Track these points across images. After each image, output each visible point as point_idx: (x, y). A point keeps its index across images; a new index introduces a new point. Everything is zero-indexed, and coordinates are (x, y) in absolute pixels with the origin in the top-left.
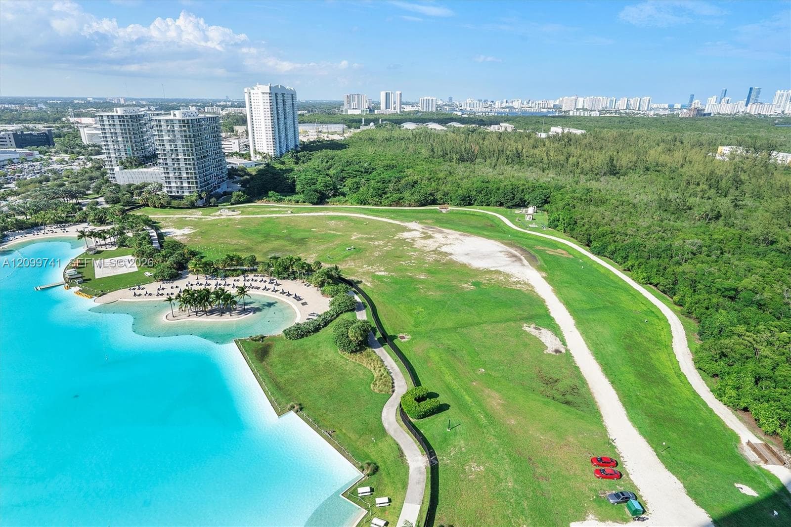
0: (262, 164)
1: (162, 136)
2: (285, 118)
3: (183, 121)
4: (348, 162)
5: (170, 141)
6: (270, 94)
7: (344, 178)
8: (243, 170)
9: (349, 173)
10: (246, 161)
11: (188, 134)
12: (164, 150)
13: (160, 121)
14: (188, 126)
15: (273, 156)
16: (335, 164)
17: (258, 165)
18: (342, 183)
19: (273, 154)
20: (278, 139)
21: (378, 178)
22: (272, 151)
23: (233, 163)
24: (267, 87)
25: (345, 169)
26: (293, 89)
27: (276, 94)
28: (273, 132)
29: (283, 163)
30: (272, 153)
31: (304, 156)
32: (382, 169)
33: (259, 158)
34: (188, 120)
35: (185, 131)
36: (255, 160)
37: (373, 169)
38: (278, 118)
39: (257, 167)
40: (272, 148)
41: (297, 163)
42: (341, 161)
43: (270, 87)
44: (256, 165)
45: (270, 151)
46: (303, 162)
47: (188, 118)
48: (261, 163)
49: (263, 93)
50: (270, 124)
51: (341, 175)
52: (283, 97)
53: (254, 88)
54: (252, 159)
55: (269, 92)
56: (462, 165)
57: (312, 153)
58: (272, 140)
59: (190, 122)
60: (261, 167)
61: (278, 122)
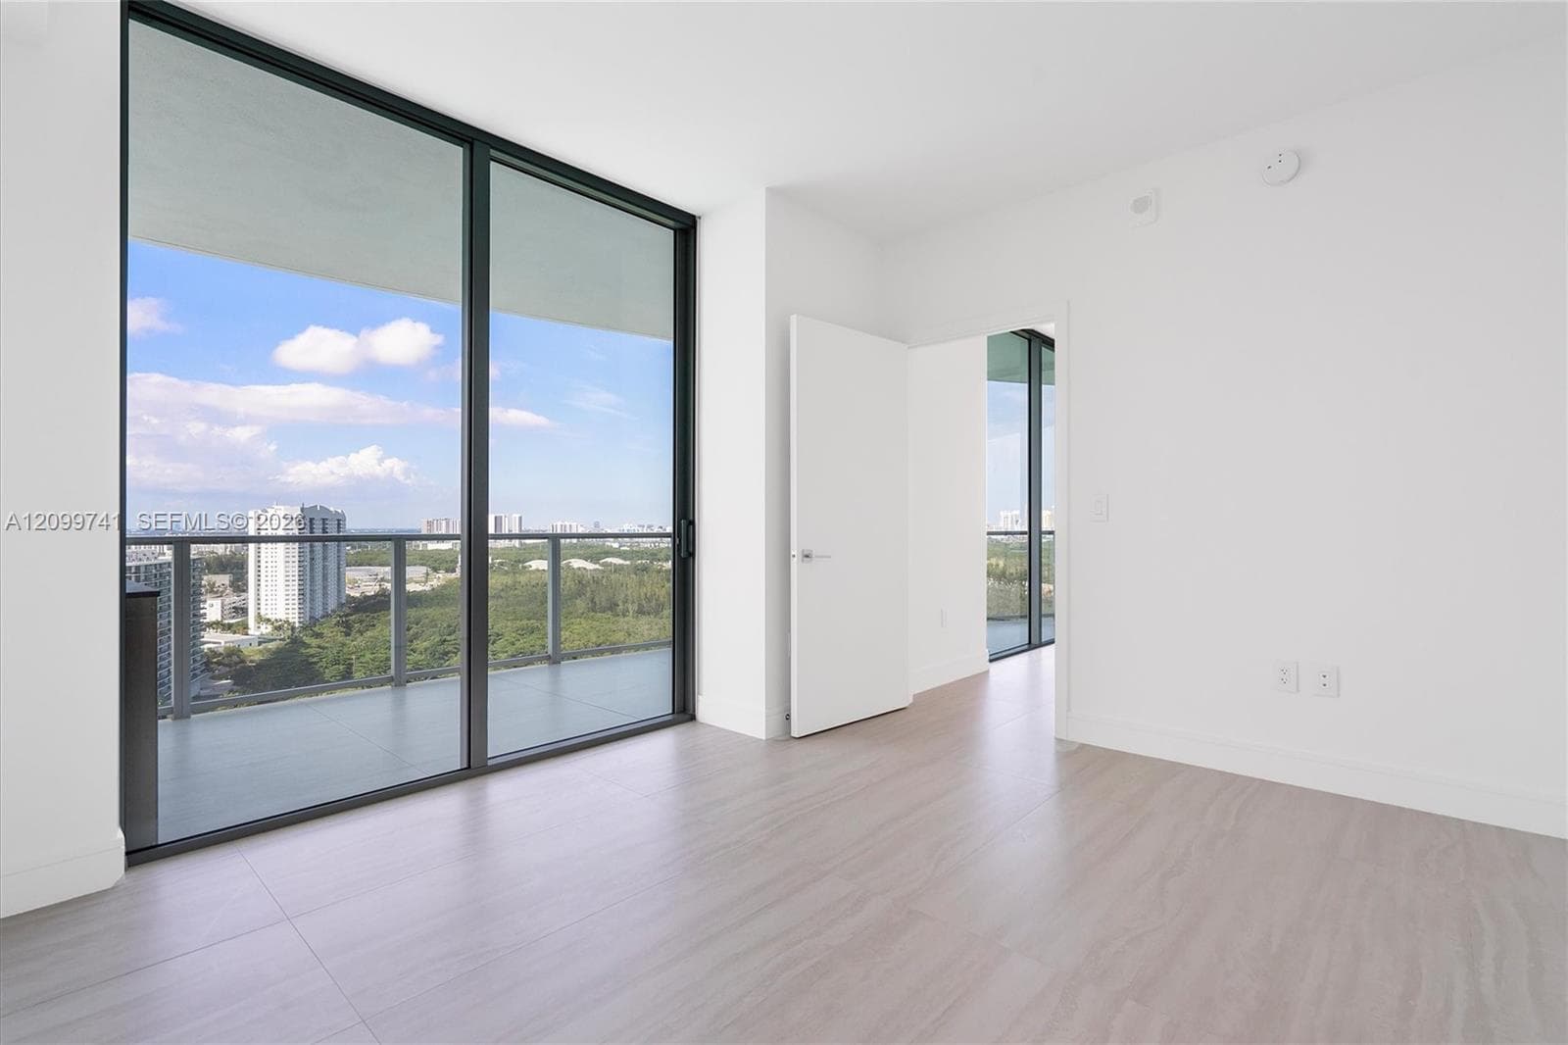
0: (275, 640)
2: (325, 558)
4: (449, 626)
7: (448, 652)
8: (233, 652)
9: (456, 644)
10: (238, 637)
15: (297, 625)
16: (423, 631)
17: (265, 642)
18: (442, 661)
19: (297, 620)
20: (308, 596)
21: (511, 650)
22: (297, 615)
23: (209, 642)
24: (295, 508)
25: (448, 638)
26: (340, 511)
27: (311, 520)
28: (301, 583)
29: (318, 635)
30: (294, 618)
31: (361, 622)
32: (514, 635)
33: (266, 629)
36: (258, 633)
37: (498, 635)
38: (312, 559)
39: (264, 645)
40: (297, 611)
41: (347, 634)
42: (436, 625)
43: (303, 508)
44: (260, 644)
45: (290, 616)
46: (361, 633)
47: (139, 563)
48: (272, 637)
50: (297, 569)
51: (441, 649)
52: (324, 523)
53: (270, 509)
54: (250, 632)
56: (644, 620)
57: (375, 615)
58: (296, 597)
59: (142, 569)
60: (271, 646)
61: (312, 565)
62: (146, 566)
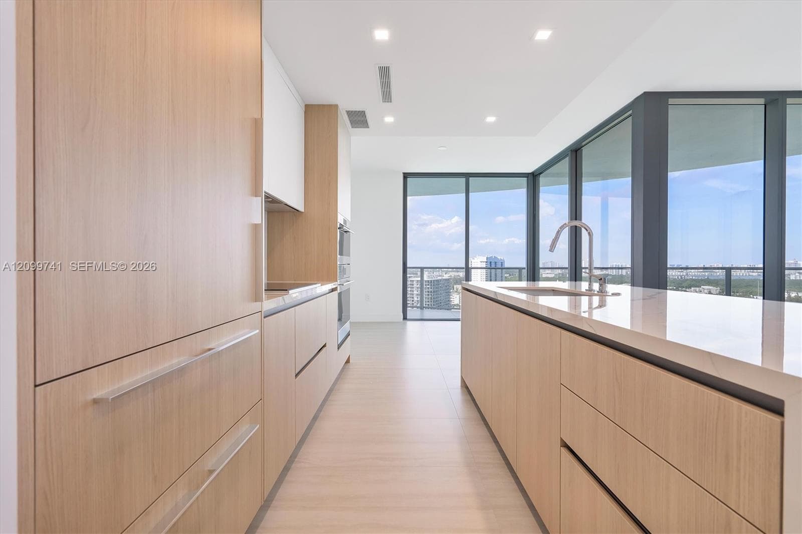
1: (413, 291)
3: (428, 281)
5: (417, 295)
6: (486, 262)
11: (430, 290)
12: (413, 301)
13: (413, 281)
14: (431, 285)
24: (485, 257)
26: (502, 258)
27: (490, 262)
34: (431, 281)
35: (428, 288)
43: (487, 258)
49: (481, 262)
52: (495, 264)
53: (475, 258)
55: (486, 261)
62: (434, 281)
